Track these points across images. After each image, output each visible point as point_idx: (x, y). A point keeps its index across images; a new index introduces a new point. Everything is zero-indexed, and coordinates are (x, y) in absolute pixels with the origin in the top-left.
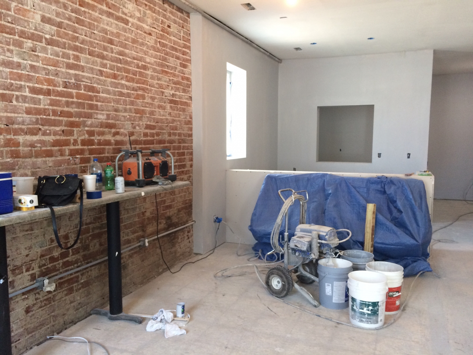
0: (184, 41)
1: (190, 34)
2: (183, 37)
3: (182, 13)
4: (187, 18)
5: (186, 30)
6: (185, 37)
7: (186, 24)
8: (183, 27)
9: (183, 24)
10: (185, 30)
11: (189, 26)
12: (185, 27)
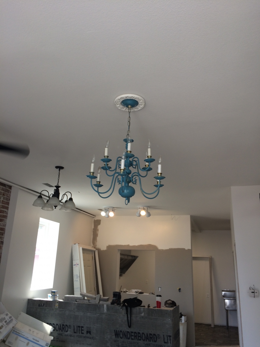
0: (3, 204)
1: (10, 199)
2: (2, 201)
3: (5, 186)
4: (9, 189)
5: (7, 197)
6: (4, 201)
7: (7, 193)
8: (4, 195)
9: (3, 193)
10: (5, 197)
11: (10, 194)
12: (5, 195)
